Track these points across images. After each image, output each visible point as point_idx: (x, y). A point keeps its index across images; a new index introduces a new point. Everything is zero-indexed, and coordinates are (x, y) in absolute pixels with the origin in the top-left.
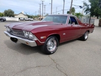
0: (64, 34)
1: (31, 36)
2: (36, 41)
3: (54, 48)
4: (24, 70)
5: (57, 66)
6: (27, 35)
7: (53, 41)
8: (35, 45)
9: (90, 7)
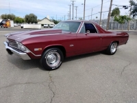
0: (72, 45)
2: (28, 54)
7: (55, 55)
8: (29, 58)
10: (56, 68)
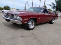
0: (40, 18)
1: (18, 18)
2: (22, 21)
3: (33, 27)
4: (13, 38)
5: (35, 37)
6: (16, 17)
8: (21, 24)
9: (56, 5)
10: (33, 29)
